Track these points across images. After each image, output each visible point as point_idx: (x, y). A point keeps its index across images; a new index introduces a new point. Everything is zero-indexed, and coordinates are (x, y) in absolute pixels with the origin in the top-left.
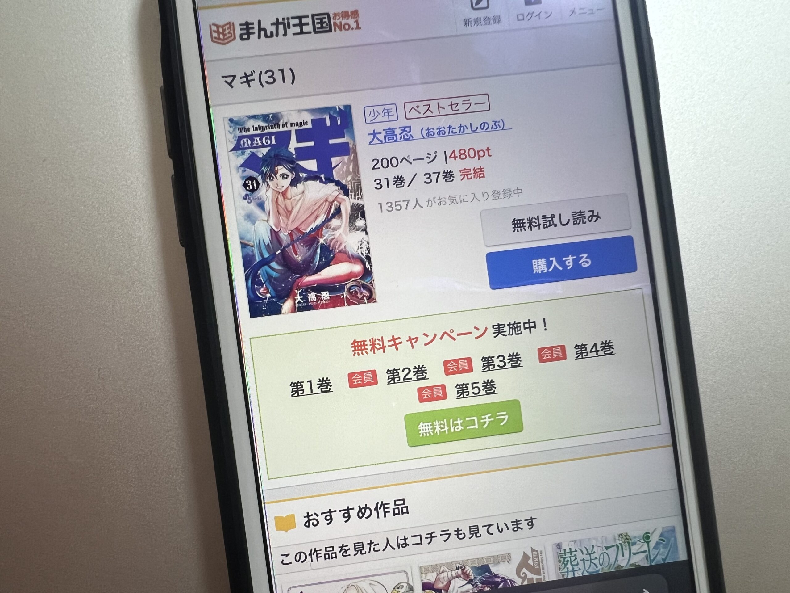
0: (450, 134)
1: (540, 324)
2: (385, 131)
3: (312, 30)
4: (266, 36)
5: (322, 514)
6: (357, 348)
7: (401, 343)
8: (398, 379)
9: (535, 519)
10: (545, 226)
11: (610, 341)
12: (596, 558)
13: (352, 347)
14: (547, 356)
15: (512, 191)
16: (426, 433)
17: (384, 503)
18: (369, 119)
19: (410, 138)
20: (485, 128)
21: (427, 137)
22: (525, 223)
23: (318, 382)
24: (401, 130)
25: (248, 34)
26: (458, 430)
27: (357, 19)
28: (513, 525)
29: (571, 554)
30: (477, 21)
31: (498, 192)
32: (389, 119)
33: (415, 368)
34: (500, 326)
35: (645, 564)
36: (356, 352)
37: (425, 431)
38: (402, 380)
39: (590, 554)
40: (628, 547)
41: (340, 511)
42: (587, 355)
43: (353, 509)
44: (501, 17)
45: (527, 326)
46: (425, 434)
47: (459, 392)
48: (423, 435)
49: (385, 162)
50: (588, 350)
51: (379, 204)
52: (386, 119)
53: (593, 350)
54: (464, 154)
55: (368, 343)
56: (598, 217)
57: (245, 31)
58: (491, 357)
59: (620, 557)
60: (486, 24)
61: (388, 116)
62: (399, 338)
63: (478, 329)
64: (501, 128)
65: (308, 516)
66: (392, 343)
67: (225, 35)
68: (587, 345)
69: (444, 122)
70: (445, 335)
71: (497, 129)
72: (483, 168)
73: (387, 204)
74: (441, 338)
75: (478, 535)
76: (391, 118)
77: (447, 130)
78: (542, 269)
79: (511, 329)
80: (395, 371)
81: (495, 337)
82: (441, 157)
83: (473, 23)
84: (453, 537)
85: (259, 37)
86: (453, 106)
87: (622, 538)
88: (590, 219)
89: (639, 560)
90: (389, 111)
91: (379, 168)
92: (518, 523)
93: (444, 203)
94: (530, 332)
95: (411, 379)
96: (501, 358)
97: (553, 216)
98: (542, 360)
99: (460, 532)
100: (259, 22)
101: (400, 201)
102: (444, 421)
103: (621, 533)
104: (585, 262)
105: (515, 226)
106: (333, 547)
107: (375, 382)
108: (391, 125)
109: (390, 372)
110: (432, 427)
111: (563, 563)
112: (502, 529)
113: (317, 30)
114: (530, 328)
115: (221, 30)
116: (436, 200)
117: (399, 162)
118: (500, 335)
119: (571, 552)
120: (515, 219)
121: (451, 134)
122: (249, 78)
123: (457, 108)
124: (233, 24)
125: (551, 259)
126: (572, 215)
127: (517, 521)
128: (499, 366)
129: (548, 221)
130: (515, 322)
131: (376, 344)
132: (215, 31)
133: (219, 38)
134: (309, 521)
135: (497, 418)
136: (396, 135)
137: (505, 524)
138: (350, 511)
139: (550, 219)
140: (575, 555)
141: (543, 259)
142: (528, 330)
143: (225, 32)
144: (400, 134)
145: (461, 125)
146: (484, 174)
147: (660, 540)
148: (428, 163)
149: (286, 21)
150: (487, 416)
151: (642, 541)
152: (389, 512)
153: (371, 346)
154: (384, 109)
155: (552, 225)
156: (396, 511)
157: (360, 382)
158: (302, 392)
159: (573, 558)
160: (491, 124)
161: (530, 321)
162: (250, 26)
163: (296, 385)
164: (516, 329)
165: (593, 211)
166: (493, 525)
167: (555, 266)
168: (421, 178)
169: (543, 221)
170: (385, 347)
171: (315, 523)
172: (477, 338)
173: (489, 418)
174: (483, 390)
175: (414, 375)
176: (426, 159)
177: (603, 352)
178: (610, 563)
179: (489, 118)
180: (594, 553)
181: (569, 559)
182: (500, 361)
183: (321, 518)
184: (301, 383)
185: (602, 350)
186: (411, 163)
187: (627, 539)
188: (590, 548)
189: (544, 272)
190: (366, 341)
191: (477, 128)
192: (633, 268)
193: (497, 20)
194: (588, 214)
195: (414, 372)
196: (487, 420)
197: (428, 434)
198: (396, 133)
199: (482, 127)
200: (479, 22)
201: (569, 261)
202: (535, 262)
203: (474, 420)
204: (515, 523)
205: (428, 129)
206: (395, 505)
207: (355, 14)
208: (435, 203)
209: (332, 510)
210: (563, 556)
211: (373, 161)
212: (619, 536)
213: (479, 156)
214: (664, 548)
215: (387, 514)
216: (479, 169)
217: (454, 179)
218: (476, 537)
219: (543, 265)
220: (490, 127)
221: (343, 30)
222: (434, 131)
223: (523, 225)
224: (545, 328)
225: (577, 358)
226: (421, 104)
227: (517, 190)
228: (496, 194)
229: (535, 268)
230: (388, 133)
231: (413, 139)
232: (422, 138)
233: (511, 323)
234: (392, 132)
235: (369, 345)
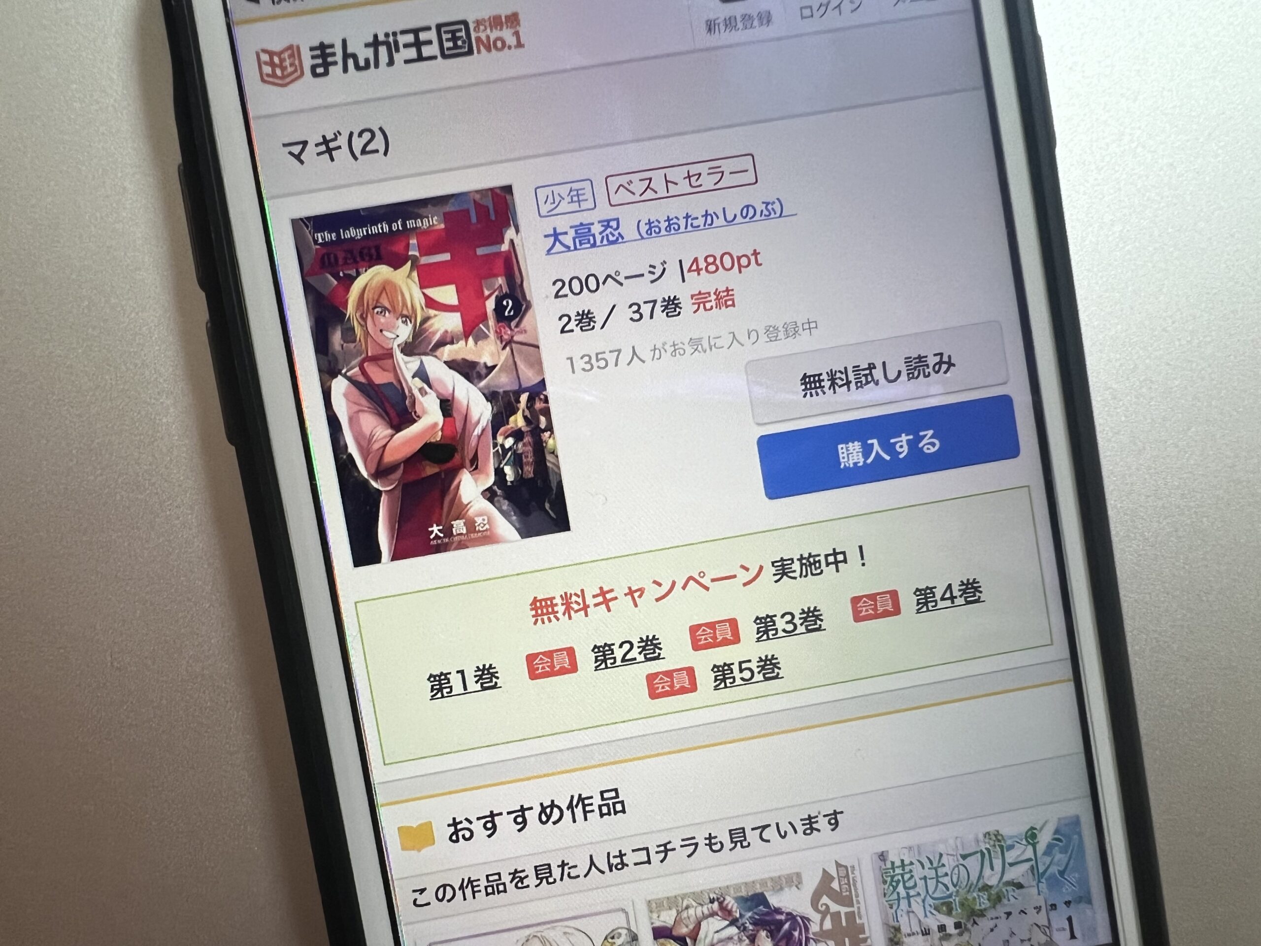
0: (687, 230)
1: (853, 555)
2: (573, 230)
3: (438, 54)
4: (358, 67)
6: (539, 611)
7: (616, 598)
8: (612, 661)
10: (859, 384)
11: (975, 579)
13: (532, 609)
14: (867, 611)
15: (800, 324)
18: (544, 210)
19: (617, 239)
20: (750, 215)
21: (647, 236)
22: (823, 380)
23: (476, 671)
24: (602, 226)
25: (326, 65)
27: (518, 28)
30: (730, 23)
31: (776, 329)
32: (580, 206)
33: (642, 640)
34: (785, 563)
36: (539, 618)
38: (619, 663)
42: (936, 606)
44: (771, 13)
45: (831, 559)
47: (718, 678)
49: (575, 284)
50: (938, 597)
51: (568, 359)
52: (575, 207)
53: (946, 597)
54: (714, 263)
55: (558, 601)
56: (950, 364)
57: (320, 61)
58: (771, 617)
60: (746, 28)
61: (579, 201)
62: (612, 591)
63: (747, 569)
64: (778, 215)
66: (600, 599)
67: (286, 68)
68: (935, 588)
69: (676, 208)
70: (691, 582)
71: (770, 217)
73: (582, 358)
74: (684, 588)
76: (584, 205)
77: (682, 223)
78: (856, 461)
79: (804, 567)
80: (607, 648)
81: (776, 582)
82: (673, 270)
83: (722, 27)
85: (345, 70)
86: (691, 179)
88: (937, 368)
90: (580, 192)
91: (566, 296)
93: (682, 352)
94: (837, 571)
95: (635, 659)
96: (788, 618)
97: (872, 367)
98: (858, 618)
100: (344, 42)
101: (604, 353)
104: (930, 444)
105: (806, 387)
107: (574, 668)
108: (585, 217)
109: (599, 649)
113: (447, 52)
114: (836, 563)
115: (276, 60)
116: (665, 347)
117: (601, 282)
118: (785, 577)
120: (805, 374)
121: (690, 229)
122: (332, 145)
123: (698, 183)
124: (298, 48)
125: (870, 442)
126: (906, 362)
128: (784, 631)
129: (864, 375)
130: (810, 554)
131: (572, 603)
132: (266, 63)
133: (274, 75)
136: (594, 236)
139: (867, 372)
141: (856, 443)
142: (834, 566)
143: (284, 64)
144: (601, 233)
145: (706, 211)
146: (733, 300)
148: (652, 282)
149: (391, 39)
153: (564, 607)
154: (571, 191)
155: (870, 382)
157: (548, 669)
158: (448, 690)
160: (760, 207)
161: (837, 551)
162: (328, 51)
163: (437, 678)
164: (813, 567)
165: (941, 354)
167: (877, 452)
169: (855, 375)
170: (588, 606)
172: (745, 584)
174: (759, 673)
175: (640, 653)
176: (647, 274)
177: (963, 598)
179: (756, 197)
182: (787, 623)
184: (446, 674)
185: (961, 596)
186: (621, 284)
189: (861, 464)
190: (554, 598)
191: (735, 216)
192: (1012, 451)
193: (766, 18)
194: (932, 361)
195: (639, 647)
198: (593, 231)
199: (744, 214)
200: (733, 25)
202: (842, 448)
207: (513, 20)
208: (666, 351)
211: (554, 283)
213: (740, 266)
219: (858, 452)
220: (758, 213)
221: (493, 51)
222: (660, 225)
223: (820, 384)
224: (863, 562)
225: (918, 611)
226: (635, 178)
227: (809, 323)
228: (772, 332)
229: (844, 458)
230: (579, 232)
231: (624, 240)
232: (640, 238)
233: (804, 556)
234: (587, 230)
235: (560, 604)
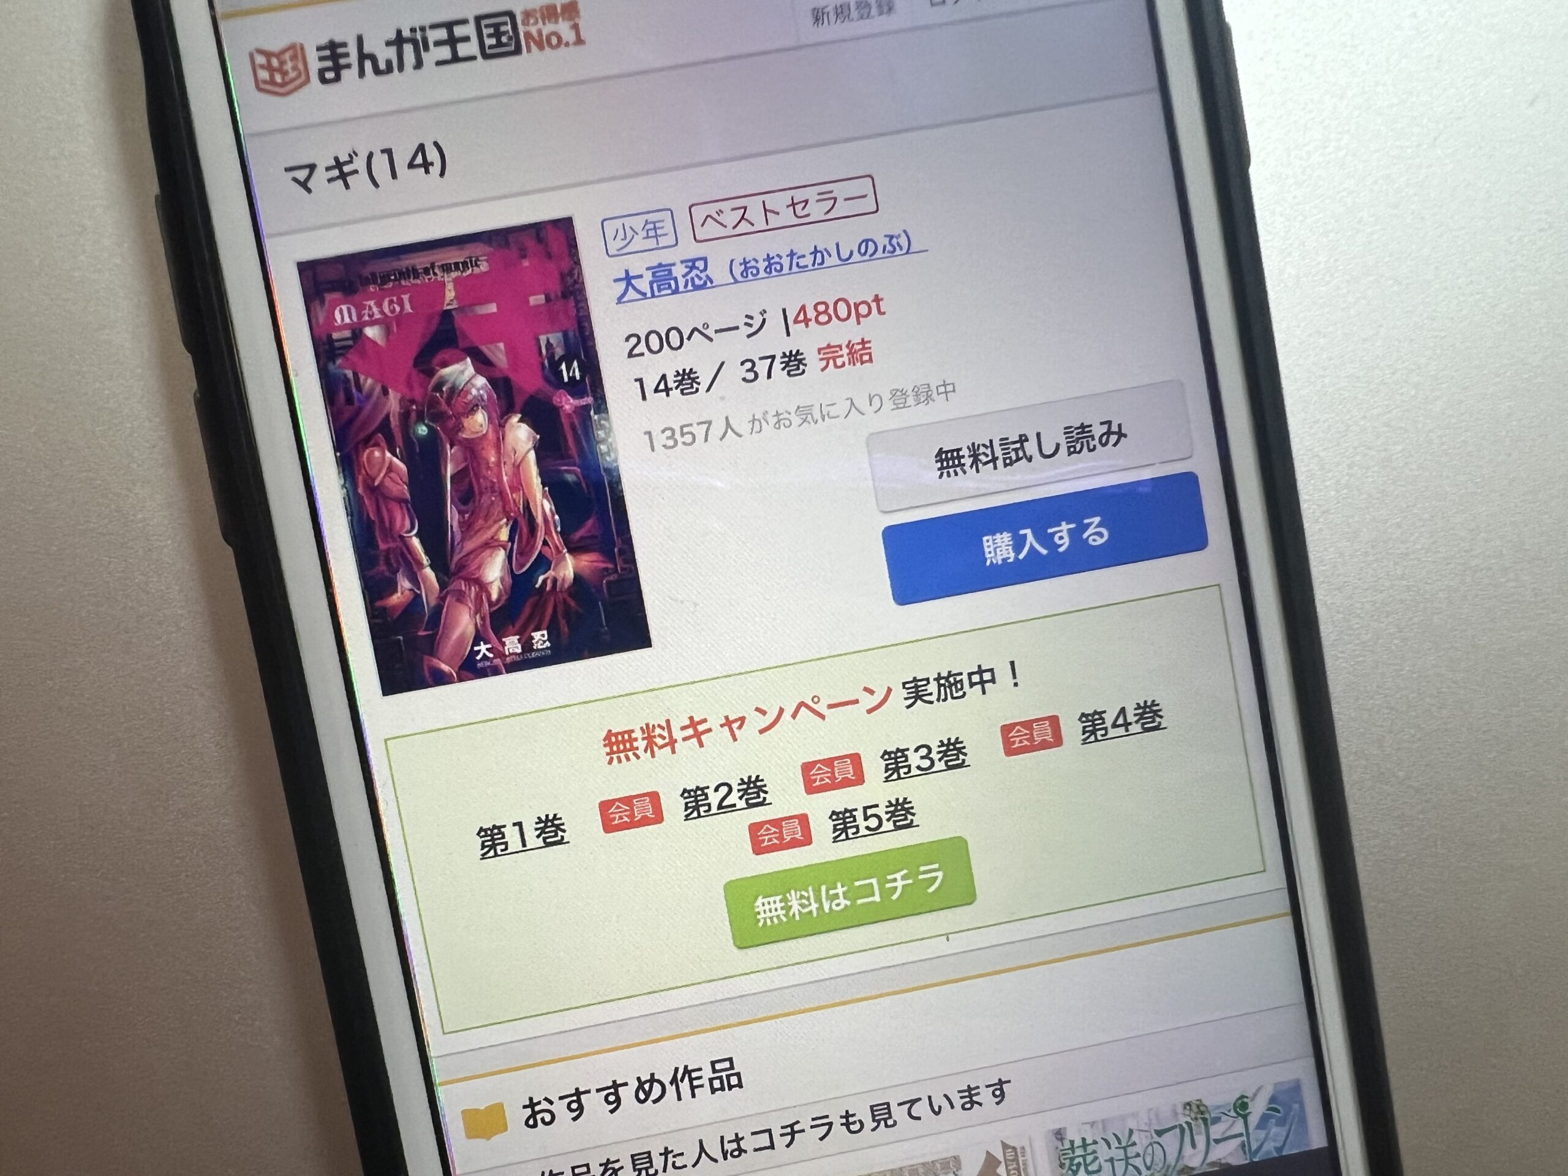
0: (793, 271)
1: (1003, 674)
2: (650, 273)
3: (478, 53)
4: (377, 71)
5: (561, 1098)
6: (615, 748)
7: (709, 730)
8: (706, 808)
9: (1009, 1082)
10: (1008, 461)
11: (1153, 701)
12: (1138, 1155)
13: (605, 746)
15: (933, 388)
16: (771, 918)
17: (690, 1068)
18: (613, 248)
19: (705, 283)
20: (871, 250)
21: (742, 279)
22: (963, 457)
23: (537, 823)
24: (686, 267)
25: (338, 69)
26: (838, 908)
27: (577, 20)
28: (962, 1098)
29: (1085, 1151)
30: (842, 12)
31: (904, 394)
32: (658, 244)
33: (743, 782)
34: (920, 683)
35: (1239, 1160)
36: (615, 756)
37: (768, 914)
38: (714, 810)
39: (1125, 1148)
40: (1203, 1126)
41: (598, 1090)
42: (1106, 734)
43: (626, 1084)
45: (976, 678)
46: (769, 922)
47: (838, 827)
48: (765, 922)
49: (654, 339)
50: (1109, 723)
51: (645, 433)
52: (651, 243)
53: (1117, 723)
54: (825, 313)
55: (638, 734)
56: (1121, 435)
57: (329, 64)
58: (903, 751)
59: (1188, 1150)
60: (862, 18)
61: (656, 236)
62: (705, 721)
63: (871, 692)
64: (905, 251)
65: (532, 1104)
66: (690, 732)
67: (287, 72)
68: (1104, 712)
69: (778, 244)
70: (803, 709)
71: (896, 254)
72: (869, 342)
73: (663, 431)
74: (794, 716)
75: (890, 1122)
76: (663, 242)
77: (786, 262)
78: (1005, 556)
79: (942, 688)
80: (699, 792)
81: (909, 707)
82: (775, 321)
83: (832, 17)
84: (838, 1129)
85: (362, 73)
86: (796, 206)
87: (1191, 1109)
88: (1104, 439)
89: (1227, 1153)
90: (658, 225)
91: (642, 354)
92: (973, 1092)
93: (787, 423)
94: (984, 693)
95: (734, 805)
96: (924, 752)
97: (1023, 439)
98: (1010, 750)
99: (851, 1120)
100: (360, 40)
101: (691, 425)
102: (807, 891)
103: (1188, 1100)
104: (1096, 534)
105: (942, 465)
106: (587, 1165)
107: (658, 818)
108: (665, 257)
109: (689, 793)
110: (783, 904)
111: (1070, 1169)
112: (940, 1107)
113: (488, 51)
114: (982, 682)
115: (275, 62)
116: (769, 417)
117: (685, 337)
118: (919, 702)
119: (1084, 1145)
120: (941, 449)
121: (795, 269)
122: (346, 169)
123: (805, 212)
124: (302, 49)
125: (1022, 532)
126: (1065, 433)
127: (969, 1089)
128: (919, 768)
129: (1013, 450)
130: (949, 672)
131: (655, 737)
132: (262, 67)
133: (272, 82)
134: (534, 1114)
135: (921, 877)
136: (676, 279)
137: (946, 1096)
138: (620, 1089)
139: (1018, 445)
140: (1094, 1152)
141: (1005, 534)
142: (979, 687)
143: (285, 68)
144: (684, 276)
145: (815, 247)
146: (870, 354)
147: (1269, 1109)
148: (749, 336)
149: (419, 36)
150: (898, 876)
151: (1233, 1114)
152: (702, 1086)
153: (646, 742)
154: (647, 222)
155: (1022, 458)
156: (717, 1084)
157: (626, 819)
158: (503, 847)
159: (1089, 1159)
160: (882, 241)
161: (983, 668)
162: (340, 50)
163: (489, 832)
164: (953, 688)
165: (1109, 423)
166: (919, 1099)
167: (1031, 546)
168: (735, 372)
169: (1003, 449)
170: (676, 741)
171: (548, 1118)
172: (870, 711)
173: (904, 878)
174: (888, 820)
175: (741, 798)
176: (741, 326)
177: (1139, 725)
178: (1167, 1163)
179: (876, 229)
180: (1134, 1144)
181: (1081, 1160)
182: (922, 758)
183: (559, 1108)
184: (499, 828)
185: (1137, 722)
186: (711, 340)
187: (1199, 1111)
188: (1123, 1136)
189: (1009, 561)
190: (632, 731)
191: (851, 253)
192: (1197, 541)
193: (886, 6)
194: (1098, 430)
195: (739, 791)
196: (900, 884)
197: (775, 920)
198: (674, 274)
199: (863, 251)
200: (846, 13)
201: (1062, 533)
202: (988, 541)
203: (871, 884)
204: (967, 1094)
205: (745, 262)
206: (714, 1071)
208: (768, 423)
209: (582, 1089)
210: (1069, 1154)
211: (627, 339)
212: (1185, 1108)
213: (858, 315)
214: (1277, 1125)
215: (696, 1091)
216: (858, 344)
217: (807, 369)
218: (887, 1126)
219: (1008, 545)
220: (880, 249)
221: (547, 48)
222: (758, 265)
223: (959, 462)
224: (1015, 681)
225: (1085, 742)
226: (726, 206)
227: (945, 385)
228: (899, 398)
229: (990, 553)
230: (657, 274)
231: (714, 285)
232: (733, 281)
233: (942, 675)
234: (666, 273)
235: (640, 740)
